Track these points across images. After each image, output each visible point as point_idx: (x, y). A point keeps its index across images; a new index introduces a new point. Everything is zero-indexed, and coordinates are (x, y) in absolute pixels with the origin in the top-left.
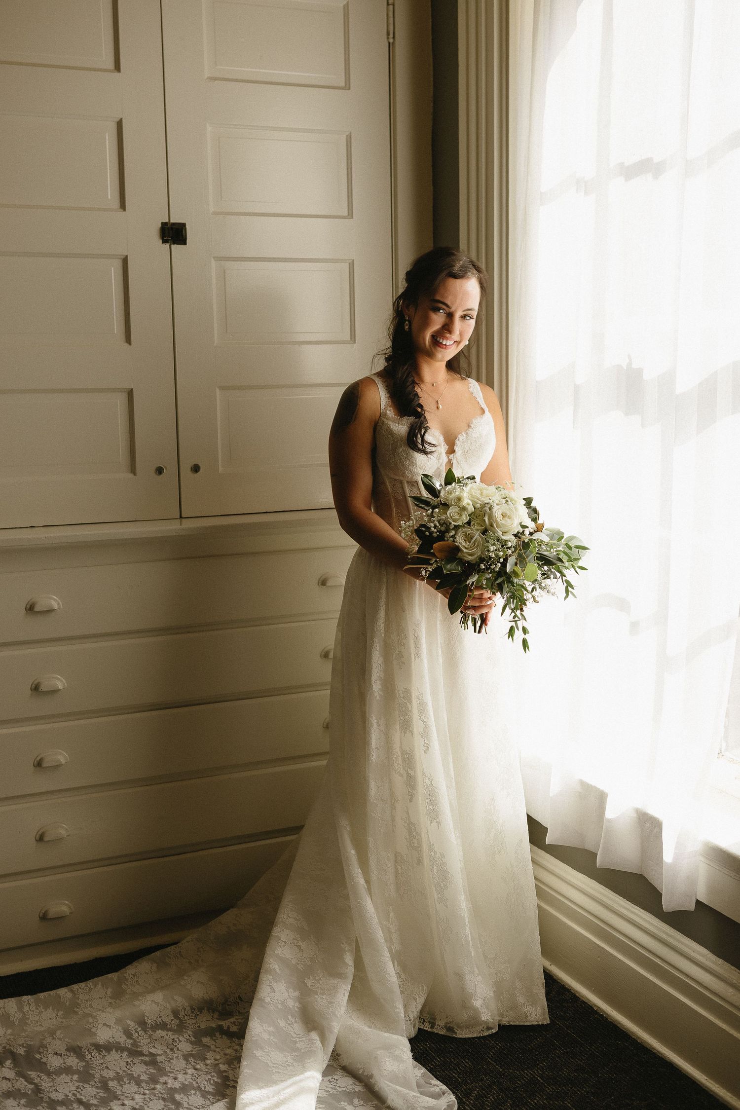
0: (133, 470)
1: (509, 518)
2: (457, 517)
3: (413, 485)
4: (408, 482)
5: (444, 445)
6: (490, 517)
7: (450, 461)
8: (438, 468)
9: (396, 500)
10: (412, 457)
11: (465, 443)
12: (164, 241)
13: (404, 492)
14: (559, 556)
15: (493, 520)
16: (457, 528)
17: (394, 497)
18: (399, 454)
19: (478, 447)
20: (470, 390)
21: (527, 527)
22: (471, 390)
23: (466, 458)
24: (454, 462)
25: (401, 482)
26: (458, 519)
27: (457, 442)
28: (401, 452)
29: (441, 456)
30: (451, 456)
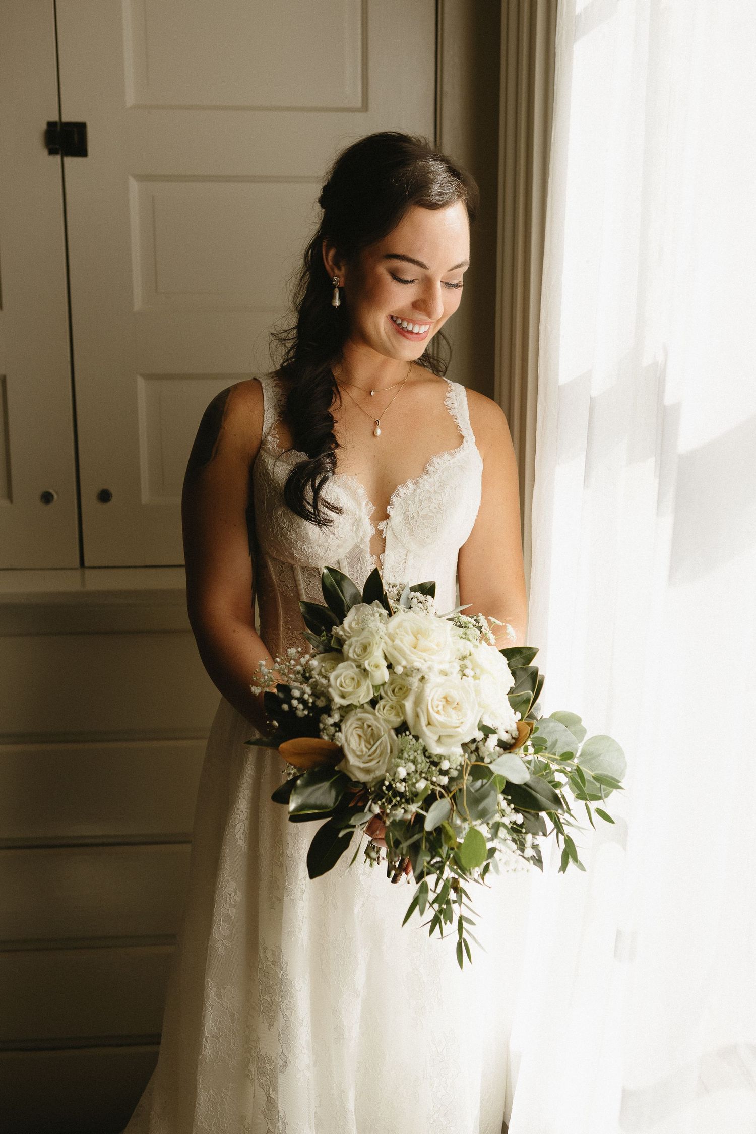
0: (10, 497)
1: (457, 707)
2: (350, 689)
3: (311, 575)
4: (303, 568)
5: (367, 504)
6: (418, 702)
7: (380, 533)
8: (356, 546)
9: (286, 599)
10: (299, 527)
11: (409, 502)
12: (52, 152)
13: (297, 586)
14: (557, 791)
15: (421, 708)
16: (346, 710)
17: (282, 594)
18: (277, 518)
19: (434, 510)
20: (446, 403)
21: (494, 732)
22: (448, 403)
23: (411, 530)
24: (388, 535)
25: (292, 568)
26: (350, 694)
27: (394, 499)
28: (281, 517)
29: (360, 524)
30: (382, 525)
